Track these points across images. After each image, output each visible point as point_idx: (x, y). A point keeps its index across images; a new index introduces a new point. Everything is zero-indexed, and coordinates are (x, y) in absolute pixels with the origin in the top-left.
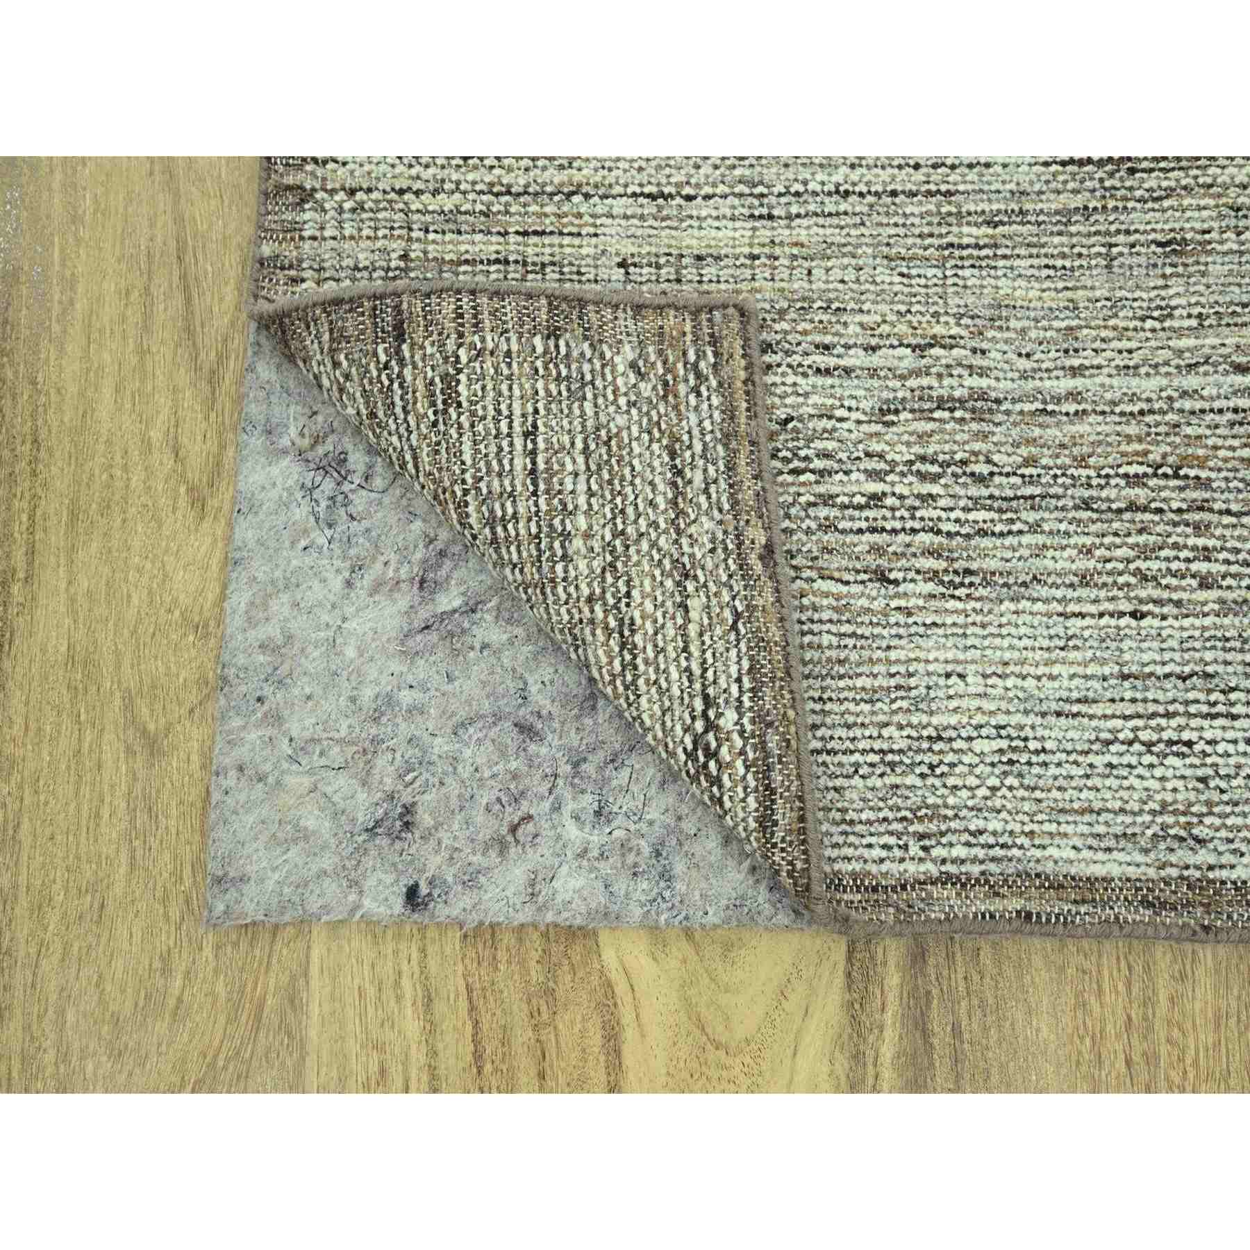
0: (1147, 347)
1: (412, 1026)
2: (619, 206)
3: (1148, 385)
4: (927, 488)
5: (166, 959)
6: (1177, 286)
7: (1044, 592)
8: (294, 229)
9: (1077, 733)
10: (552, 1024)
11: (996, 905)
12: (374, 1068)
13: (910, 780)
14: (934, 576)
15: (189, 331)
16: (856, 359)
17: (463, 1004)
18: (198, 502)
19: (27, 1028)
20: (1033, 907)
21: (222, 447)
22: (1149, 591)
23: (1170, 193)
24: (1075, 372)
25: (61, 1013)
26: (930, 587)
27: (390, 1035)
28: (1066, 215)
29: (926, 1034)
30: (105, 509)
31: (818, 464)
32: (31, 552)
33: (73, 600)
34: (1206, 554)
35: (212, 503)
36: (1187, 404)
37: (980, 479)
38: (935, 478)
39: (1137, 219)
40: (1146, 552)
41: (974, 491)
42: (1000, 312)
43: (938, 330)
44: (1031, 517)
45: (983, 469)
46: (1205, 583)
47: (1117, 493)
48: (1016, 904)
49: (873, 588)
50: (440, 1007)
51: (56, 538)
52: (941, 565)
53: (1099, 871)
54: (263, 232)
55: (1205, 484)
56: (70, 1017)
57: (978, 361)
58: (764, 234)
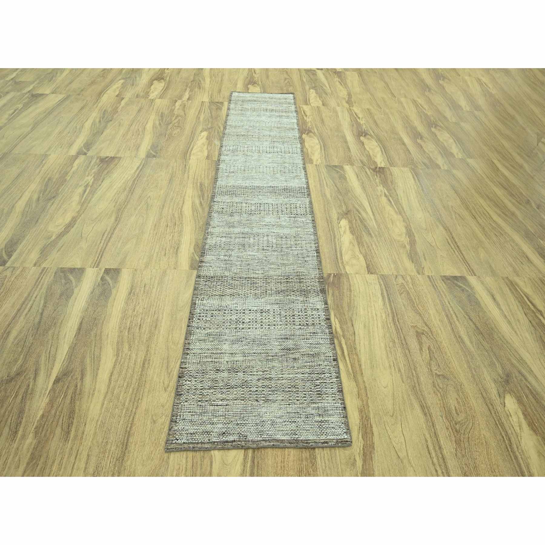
0: (291, 371)
1: (184, 461)
2: (227, 355)
3: (291, 376)
4: (263, 389)
5: (152, 452)
6: (295, 364)
7: (277, 402)
8: (186, 358)
9: (281, 420)
10: (203, 461)
11: (270, 444)
12: (178, 468)
13: (259, 427)
14: (264, 400)
15: (168, 368)
16: (255, 373)
17: (192, 458)
18: (165, 390)
19: (131, 462)
20: (274, 444)
21: (170, 382)
22: (291, 401)
23: (294, 353)
24: (282, 374)
25: (136, 459)
26: (263, 402)
27: (181, 463)
28: (282, 356)
29: (254, 463)
30: (153, 390)
31: (250, 386)
32: (142, 396)
33: (147, 402)
34: (298, 397)
35: (167, 390)
36: (296, 378)
37: (270, 388)
38: (264, 388)
39: (290, 356)
40: (290, 397)
41: (269, 389)
42: (273, 367)
43: (265, 369)
44: (276, 392)
45: (270, 387)
46: (298, 400)
47: (287, 389)
48: (272, 444)
49: (256, 402)
50: (188, 459)
51: (146, 394)
52: (264, 399)
53: (283, 439)
54: (182, 358)
55: (298, 388)
56: (137, 460)
57: (270, 373)
58: (245, 358)
